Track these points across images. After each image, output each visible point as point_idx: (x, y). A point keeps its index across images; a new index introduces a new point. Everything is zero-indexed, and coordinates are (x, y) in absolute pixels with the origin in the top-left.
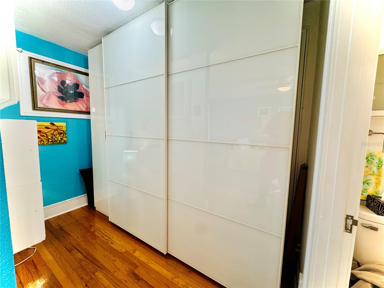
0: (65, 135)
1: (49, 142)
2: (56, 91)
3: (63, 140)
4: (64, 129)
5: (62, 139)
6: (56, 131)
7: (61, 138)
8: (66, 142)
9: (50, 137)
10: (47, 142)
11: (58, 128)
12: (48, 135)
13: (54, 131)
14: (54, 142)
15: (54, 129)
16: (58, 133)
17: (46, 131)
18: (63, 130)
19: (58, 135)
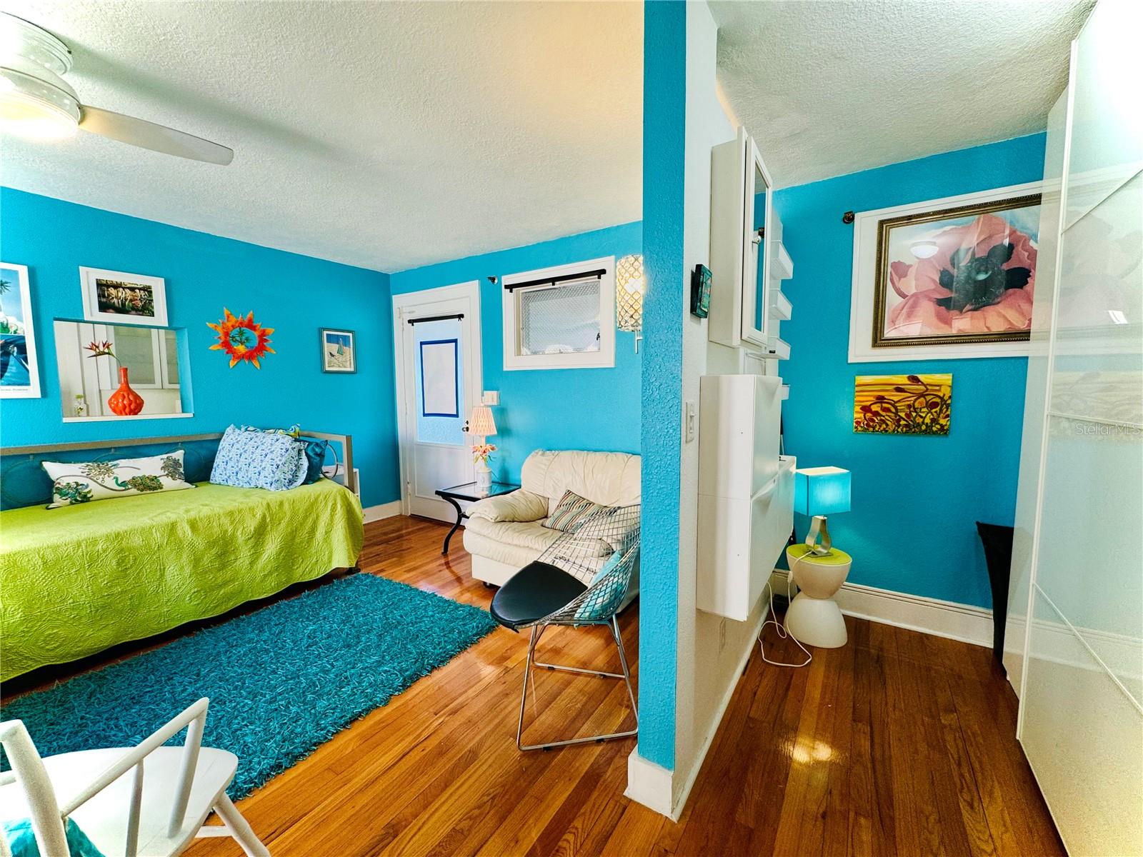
0: (947, 411)
1: (899, 426)
2: (932, 286)
3: (939, 424)
4: (945, 392)
5: (934, 421)
6: (922, 399)
7: (932, 417)
8: (947, 430)
9: (903, 415)
10: (894, 426)
11: (927, 389)
12: (899, 408)
13: (915, 398)
14: (912, 429)
15: (914, 392)
16: (927, 402)
17: (896, 397)
18: (942, 395)
19: (925, 410)
